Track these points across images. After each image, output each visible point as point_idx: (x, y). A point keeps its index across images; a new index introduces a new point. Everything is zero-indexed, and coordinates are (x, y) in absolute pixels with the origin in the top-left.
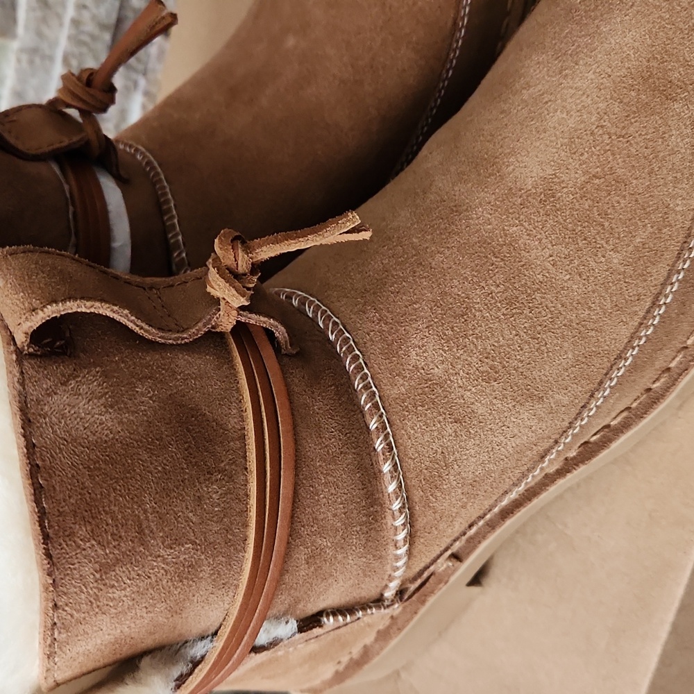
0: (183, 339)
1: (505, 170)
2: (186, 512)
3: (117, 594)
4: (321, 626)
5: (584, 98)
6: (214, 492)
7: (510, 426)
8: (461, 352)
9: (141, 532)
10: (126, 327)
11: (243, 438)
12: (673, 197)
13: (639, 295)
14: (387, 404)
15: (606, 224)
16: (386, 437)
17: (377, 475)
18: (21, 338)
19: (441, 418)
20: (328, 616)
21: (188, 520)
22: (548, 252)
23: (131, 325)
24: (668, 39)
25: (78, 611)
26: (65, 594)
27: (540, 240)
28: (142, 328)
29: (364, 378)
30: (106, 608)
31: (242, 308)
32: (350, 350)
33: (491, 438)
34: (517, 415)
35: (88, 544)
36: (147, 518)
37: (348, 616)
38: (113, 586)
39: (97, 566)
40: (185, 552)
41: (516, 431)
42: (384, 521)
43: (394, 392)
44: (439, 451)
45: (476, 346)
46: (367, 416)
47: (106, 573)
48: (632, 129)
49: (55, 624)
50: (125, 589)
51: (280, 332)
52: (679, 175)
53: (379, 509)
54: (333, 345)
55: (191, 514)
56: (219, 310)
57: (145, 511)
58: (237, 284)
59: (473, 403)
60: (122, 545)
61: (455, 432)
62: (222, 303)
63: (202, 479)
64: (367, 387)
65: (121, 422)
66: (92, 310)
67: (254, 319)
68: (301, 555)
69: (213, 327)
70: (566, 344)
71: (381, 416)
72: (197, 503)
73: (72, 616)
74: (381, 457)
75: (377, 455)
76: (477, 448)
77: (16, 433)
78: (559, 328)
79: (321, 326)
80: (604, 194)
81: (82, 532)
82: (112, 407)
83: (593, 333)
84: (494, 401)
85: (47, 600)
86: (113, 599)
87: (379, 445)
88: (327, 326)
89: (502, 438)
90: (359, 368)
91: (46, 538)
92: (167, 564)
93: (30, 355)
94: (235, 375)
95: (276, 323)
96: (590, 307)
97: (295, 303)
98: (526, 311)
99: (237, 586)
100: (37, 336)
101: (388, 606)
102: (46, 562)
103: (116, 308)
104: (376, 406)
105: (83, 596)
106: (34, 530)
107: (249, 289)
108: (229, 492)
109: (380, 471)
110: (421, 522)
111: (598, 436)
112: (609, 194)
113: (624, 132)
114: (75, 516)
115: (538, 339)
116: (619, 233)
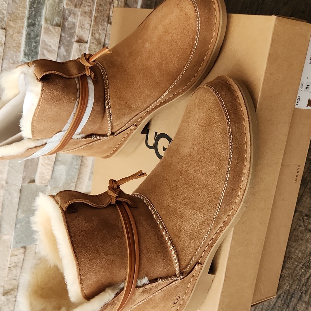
0: (103, 206)
1: (180, 152)
2: (110, 247)
3: (95, 267)
4: (157, 282)
5: (194, 131)
6: (116, 242)
7: (195, 217)
8: (177, 199)
9: (98, 251)
10: (88, 204)
11: (123, 228)
12: (221, 150)
13: (220, 176)
14: (161, 217)
15: (206, 160)
16: (162, 225)
17: (162, 235)
18: (64, 209)
19: (176, 218)
20: (159, 280)
21: (110, 249)
22: (193, 170)
23: (89, 204)
24: (209, 113)
25: (86, 271)
26: (82, 266)
27: (191, 167)
28: (92, 204)
29: (154, 211)
30: (92, 271)
31: (116, 197)
32: (150, 204)
33: (191, 221)
34: (196, 214)
35: (85, 254)
36: (99, 248)
37: (166, 280)
38: (93, 265)
39: (88, 259)
40: (111, 257)
41: (198, 218)
42: (168, 249)
43: (163, 213)
44: (178, 227)
45: (181, 197)
46: (156, 220)
47: (91, 262)
48: (206, 136)
49: (80, 274)
50: (96, 266)
51: (129, 202)
52: (220, 144)
53: (165, 245)
54: (145, 204)
55: (111, 247)
56: (111, 198)
57: (99, 246)
58: (114, 191)
59: (183, 212)
60: (94, 254)
61: (181, 221)
62: (112, 196)
63: (113, 239)
64: (155, 213)
65: (90, 226)
66: (79, 201)
67: (120, 199)
68: (144, 259)
69: (111, 203)
70: (204, 192)
71: (160, 219)
72: (112, 244)
73: (84, 272)
74: (162, 230)
75: (161, 230)
76: (188, 225)
77: (66, 229)
78: (201, 188)
79: (142, 199)
80: (203, 153)
81: (83, 251)
82: (87, 222)
83: (211, 188)
84: (189, 211)
85: (77, 267)
86: (94, 268)
87: (161, 227)
88: (143, 199)
89: (195, 221)
90: (153, 208)
91: (75, 252)
92: (106, 260)
93: (67, 213)
94: (118, 213)
95: (127, 200)
96: (208, 182)
97: (136, 196)
98: (191, 186)
99: (127, 267)
100: (68, 208)
101: (179, 277)
102: (76, 258)
103: (85, 200)
104: (158, 217)
105: (86, 267)
106: (72, 251)
107: (118, 192)
108: (121, 242)
109: (163, 234)
110: (179, 248)
111: (227, 218)
112: (204, 152)
113: (204, 137)
114: (81, 247)
115: (196, 192)
116: (209, 162)
